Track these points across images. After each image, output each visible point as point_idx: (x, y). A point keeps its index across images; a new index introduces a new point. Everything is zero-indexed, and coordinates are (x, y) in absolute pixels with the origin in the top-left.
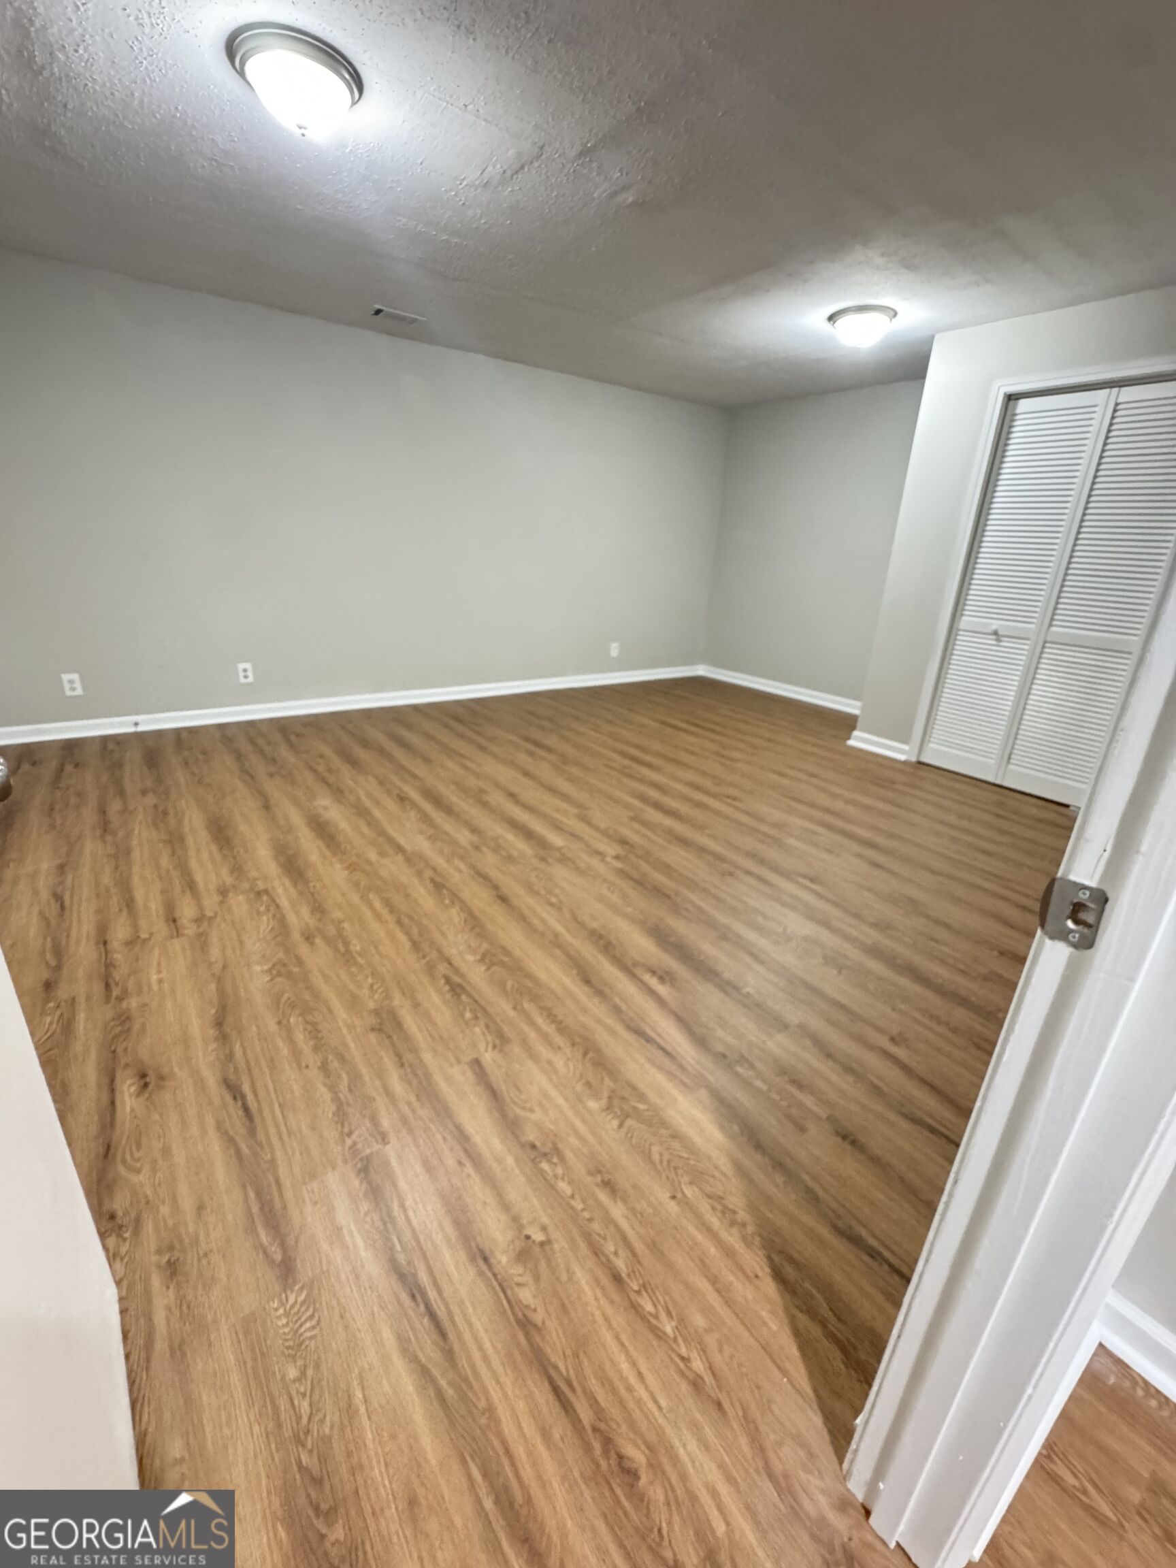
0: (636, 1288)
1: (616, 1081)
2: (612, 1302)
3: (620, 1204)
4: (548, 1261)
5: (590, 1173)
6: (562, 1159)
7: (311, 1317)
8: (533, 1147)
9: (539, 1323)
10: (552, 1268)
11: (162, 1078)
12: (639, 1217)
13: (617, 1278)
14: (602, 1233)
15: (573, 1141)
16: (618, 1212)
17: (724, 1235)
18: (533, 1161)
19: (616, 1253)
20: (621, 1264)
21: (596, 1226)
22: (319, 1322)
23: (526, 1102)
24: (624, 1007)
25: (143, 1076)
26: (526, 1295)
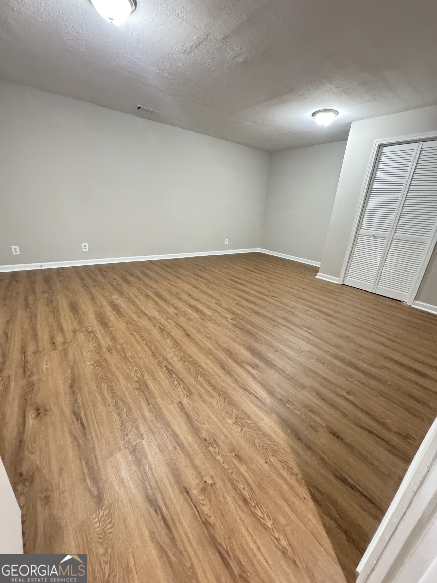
0: (254, 505)
1: (238, 410)
2: (243, 512)
3: (244, 466)
4: (215, 493)
5: (230, 452)
6: (218, 445)
7: (110, 523)
8: (206, 440)
9: (212, 523)
10: (217, 497)
11: (46, 411)
12: (252, 471)
13: (245, 500)
14: (237, 479)
15: (222, 437)
16: (243, 469)
17: (289, 479)
18: (206, 446)
19: (244, 489)
20: (246, 494)
21: (234, 476)
22: (113, 524)
23: (201, 420)
24: (239, 379)
25: (38, 410)
26: (206, 509)
